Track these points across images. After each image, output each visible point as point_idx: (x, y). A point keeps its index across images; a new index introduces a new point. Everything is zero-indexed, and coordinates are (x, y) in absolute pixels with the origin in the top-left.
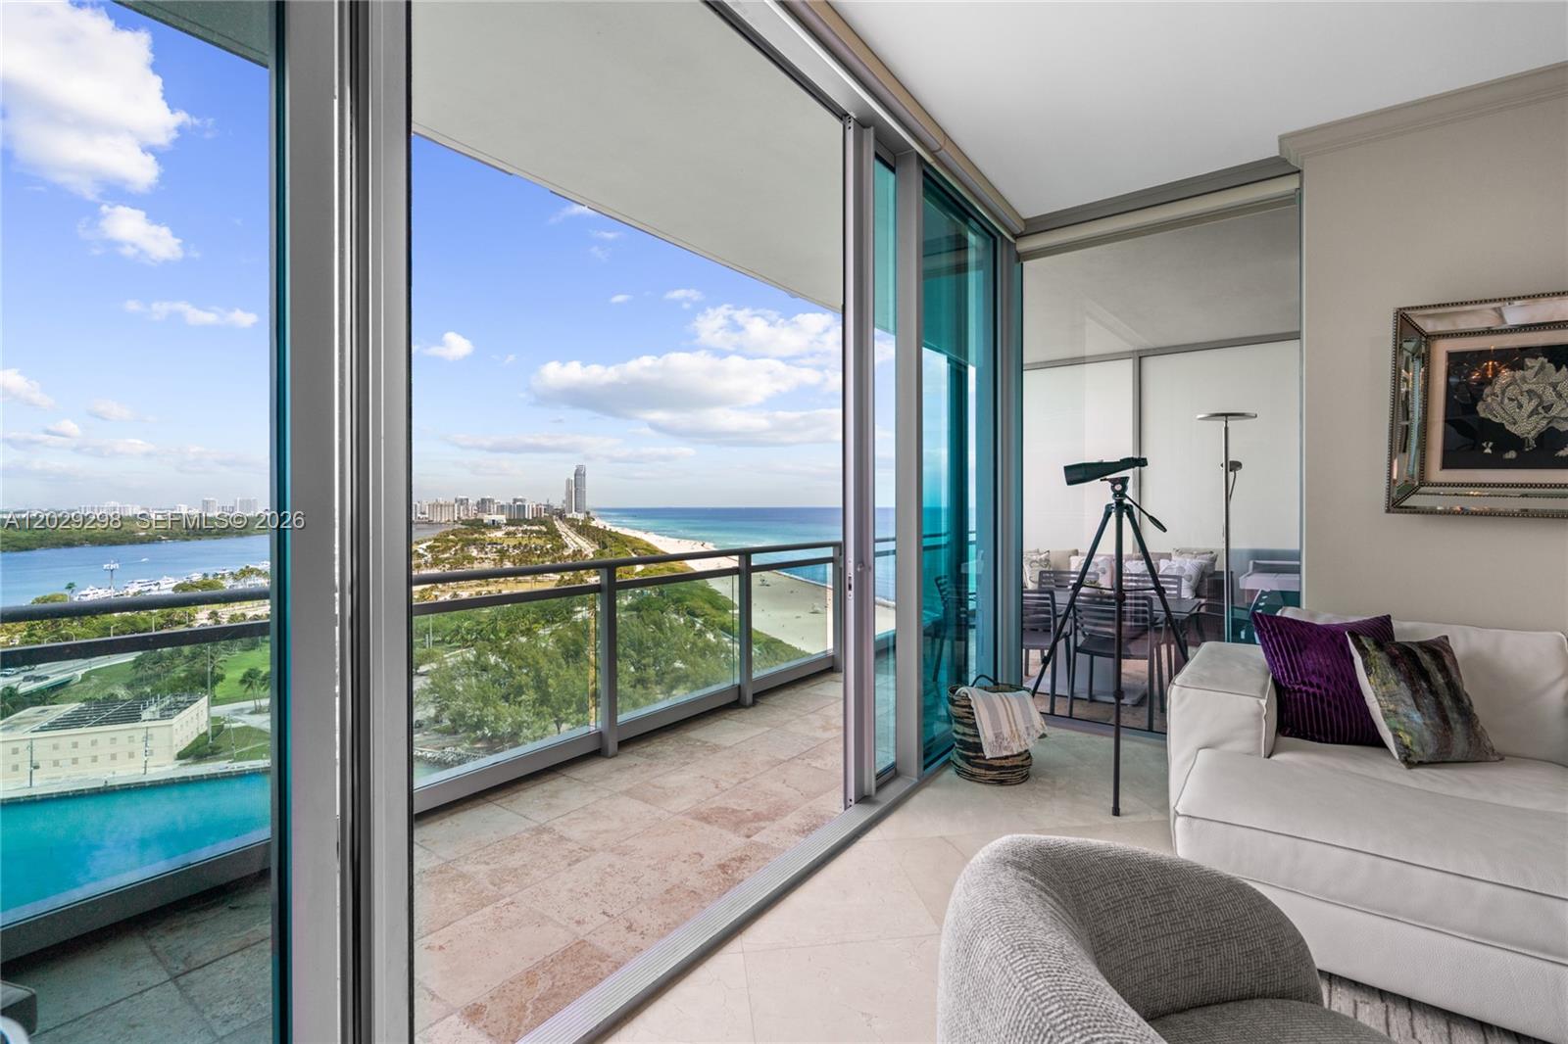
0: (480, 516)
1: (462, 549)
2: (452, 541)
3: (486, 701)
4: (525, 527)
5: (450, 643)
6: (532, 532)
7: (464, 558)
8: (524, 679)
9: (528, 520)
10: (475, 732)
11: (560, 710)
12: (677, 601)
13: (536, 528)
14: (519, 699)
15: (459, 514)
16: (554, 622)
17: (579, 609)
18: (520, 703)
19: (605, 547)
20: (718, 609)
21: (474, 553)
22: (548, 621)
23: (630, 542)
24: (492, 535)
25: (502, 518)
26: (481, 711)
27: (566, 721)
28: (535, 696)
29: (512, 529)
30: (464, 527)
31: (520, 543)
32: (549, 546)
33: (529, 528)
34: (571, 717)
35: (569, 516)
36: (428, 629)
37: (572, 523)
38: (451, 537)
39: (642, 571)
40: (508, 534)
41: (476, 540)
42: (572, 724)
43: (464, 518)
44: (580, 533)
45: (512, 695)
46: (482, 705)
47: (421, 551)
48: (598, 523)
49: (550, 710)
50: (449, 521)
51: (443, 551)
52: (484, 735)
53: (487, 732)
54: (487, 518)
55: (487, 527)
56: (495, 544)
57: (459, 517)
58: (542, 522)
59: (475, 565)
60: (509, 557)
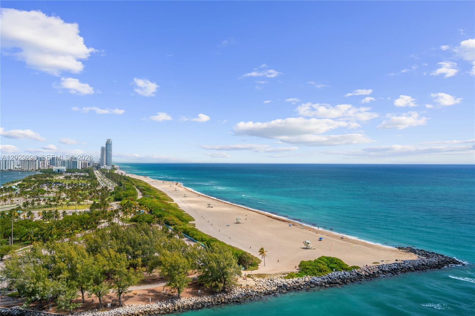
0: (51, 167)
1: (38, 186)
2: (33, 181)
3: (38, 278)
4: (77, 174)
5: (24, 241)
6: (80, 176)
7: (39, 191)
8: (62, 265)
9: (79, 170)
10: (31, 297)
11: (83, 283)
12: (160, 216)
13: (83, 174)
14: (58, 277)
15: (39, 166)
16: (87, 229)
17: (102, 221)
18: (59, 279)
19: (121, 185)
20: (183, 221)
21: (46, 188)
22: (84, 228)
23: (136, 182)
24: (57, 178)
25: (64, 168)
26: (35, 284)
27: (87, 289)
28: (68, 275)
29: (69, 174)
30: (41, 173)
31: (72, 183)
32: (89, 184)
33: (78, 174)
34: (89, 287)
35: (102, 167)
36: (11, 233)
37: (103, 172)
38: (33, 179)
39: (141, 199)
40: (66, 177)
41: (47, 181)
42: (90, 292)
43: (42, 168)
44: (108, 177)
45: (55, 274)
46: (35, 281)
47: (14, 187)
48: (118, 172)
49: (77, 283)
50: (33, 170)
51: (27, 188)
52: (36, 299)
53: (38, 297)
54: (55, 168)
55: (55, 173)
56: (59, 183)
57: (39, 168)
58: (87, 171)
59: (46, 195)
60: (65, 191)
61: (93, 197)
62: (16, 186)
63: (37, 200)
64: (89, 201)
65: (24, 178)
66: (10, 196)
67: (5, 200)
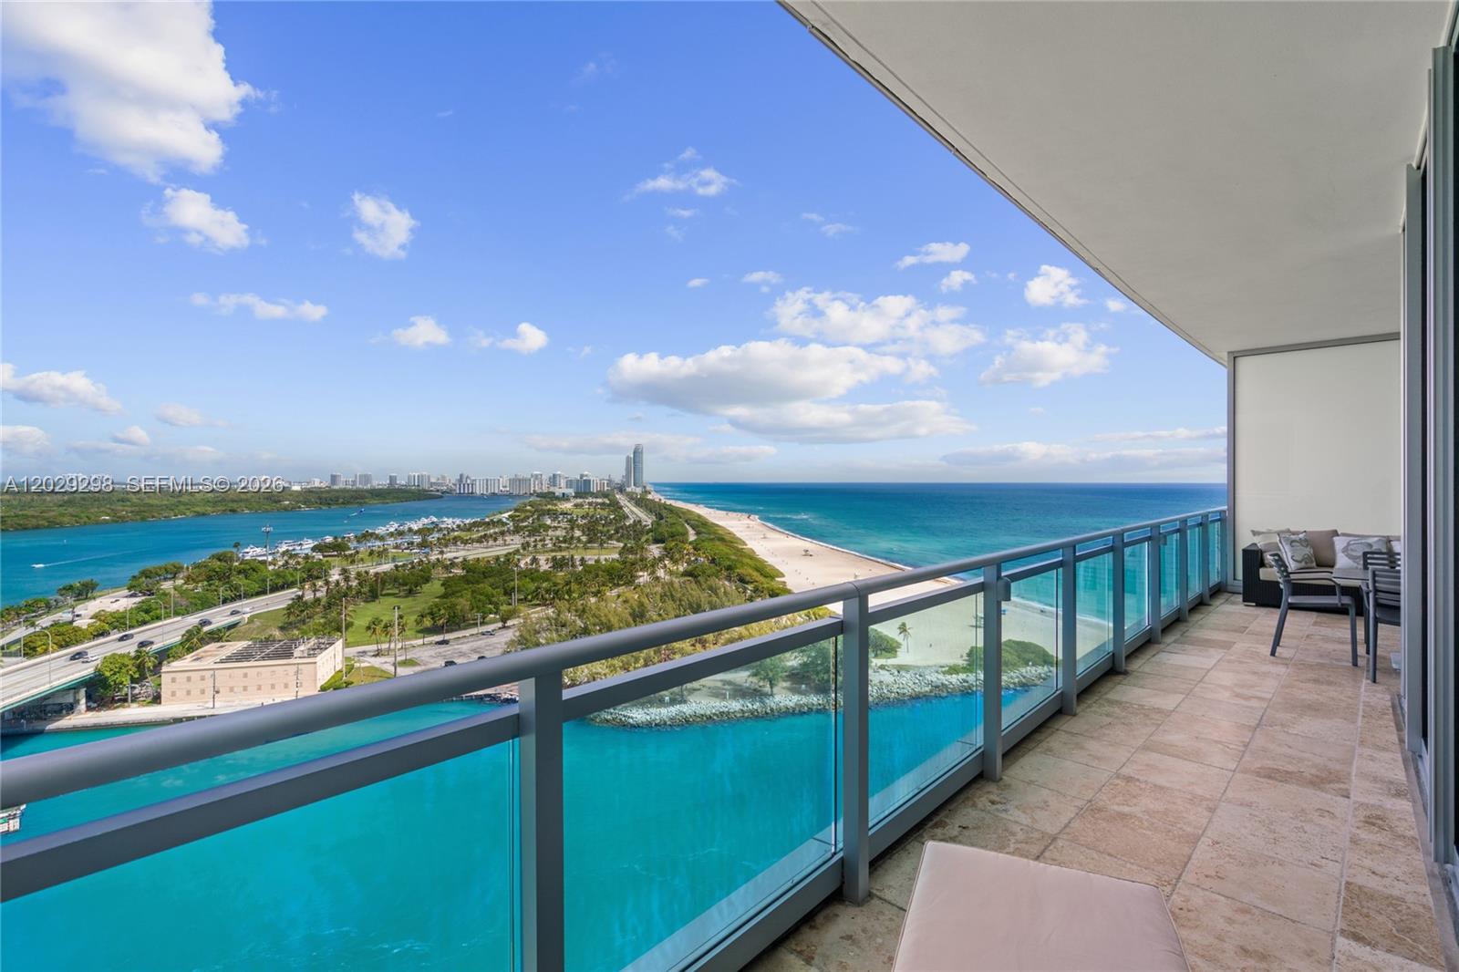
0: (552, 489)
1: (538, 519)
2: (529, 511)
4: (590, 500)
5: (533, 601)
6: (597, 504)
7: (540, 526)
9: (593, 493)
12: (729, 568)
13: (600, 500)
15: (534, 487)
16: (618, 585)
17: (641, 574)
19: (661, 518)
20: (766, 576)
21: (549, 522)
22: (615, 584)
23: (683, 513)
24: (563, 507)
25: (571, 491)
29: (579, 501)
30: (539, 499)
31: (587, 514)
32: (612, 517)
33: (594, 500)
35: (629, 490)
36: (513, 587)
37: (631, 497)
38: (528, 508)
39: (695, 541)
40: (576, 505)
41: (549, 510)
43: (539, 491)
44: (638, 505)
47: (504, 520)
48: (652, 496)
50: (527, 493)
51: (523, 521)
54: (558, 491)
55: (558, 498)
56: (566, 514)
57: (534, 491)
58: (605, 495)
59: (550, 533)
60: (578, 526)
61: (622, 536)
62: (507, 519)
63: (541, 541)
64: (615, 542)
65: (515, 506)
66: (502, 533)
67: (495, 540)
